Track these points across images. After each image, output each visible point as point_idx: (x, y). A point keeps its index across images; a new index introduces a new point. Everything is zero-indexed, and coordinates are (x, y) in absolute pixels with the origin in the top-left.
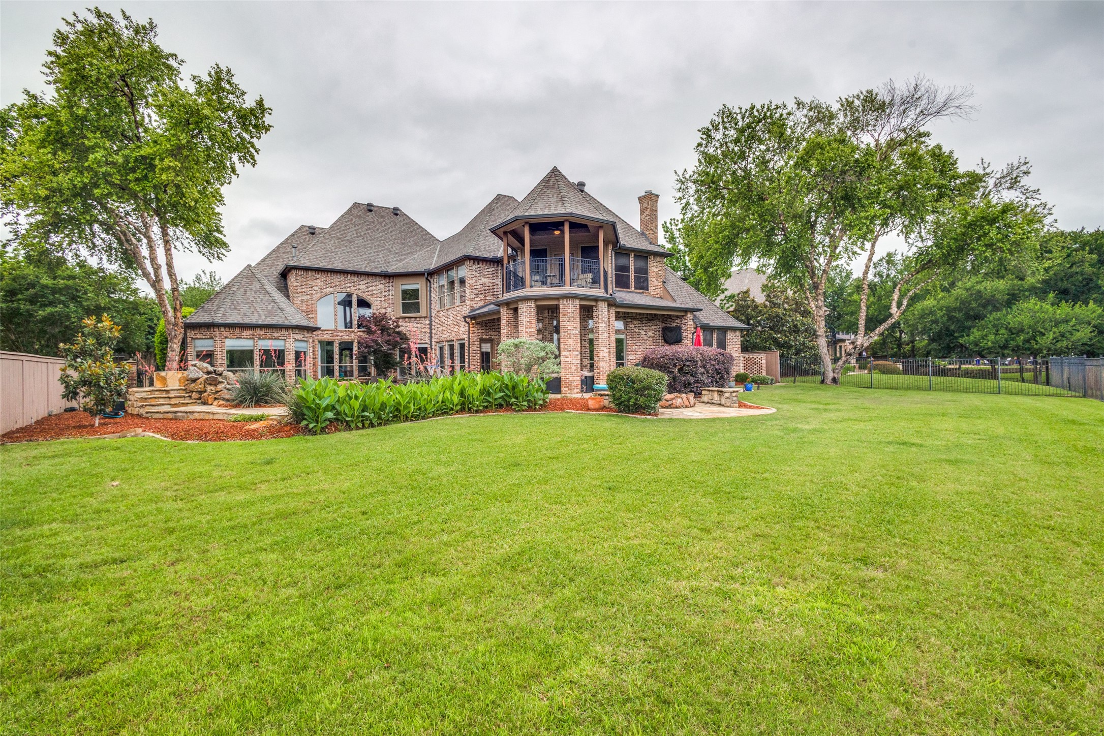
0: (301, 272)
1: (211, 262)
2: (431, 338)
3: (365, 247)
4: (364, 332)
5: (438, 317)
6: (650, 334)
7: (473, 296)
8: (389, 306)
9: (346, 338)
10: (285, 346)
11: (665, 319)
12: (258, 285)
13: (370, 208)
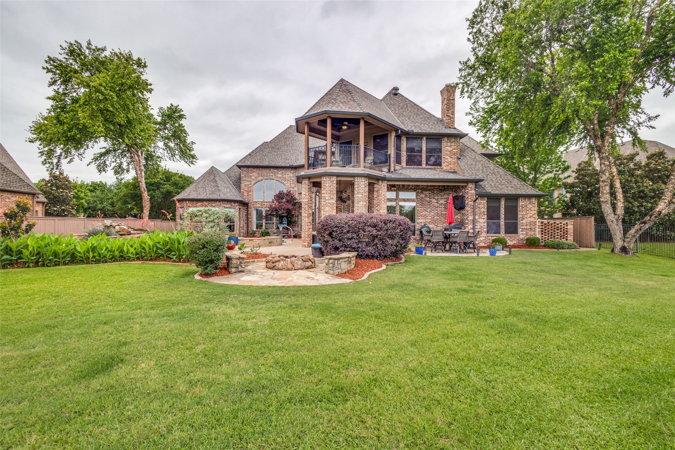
0: (245, 169)
6: (442, 201)
8: (295, 186)
11: (456, 189)
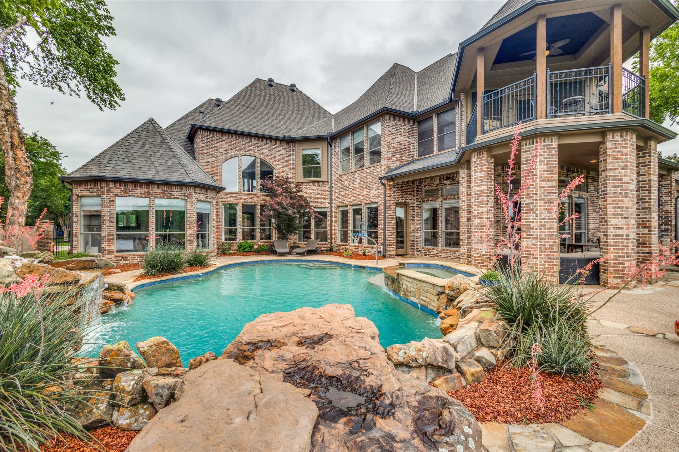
0: (206, 133)
1: (102, 110)
2: (331, 202)
3: (267, 114)
4: (266, 195)
5: (340, 181)
7: (390, 155)
8: (290, 171)
9: (249, 201)
10: (185, 207)
12: (159, 139)
13: (270, 83)
